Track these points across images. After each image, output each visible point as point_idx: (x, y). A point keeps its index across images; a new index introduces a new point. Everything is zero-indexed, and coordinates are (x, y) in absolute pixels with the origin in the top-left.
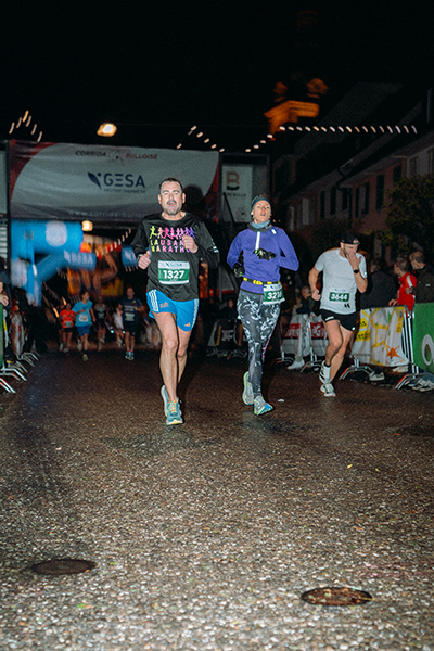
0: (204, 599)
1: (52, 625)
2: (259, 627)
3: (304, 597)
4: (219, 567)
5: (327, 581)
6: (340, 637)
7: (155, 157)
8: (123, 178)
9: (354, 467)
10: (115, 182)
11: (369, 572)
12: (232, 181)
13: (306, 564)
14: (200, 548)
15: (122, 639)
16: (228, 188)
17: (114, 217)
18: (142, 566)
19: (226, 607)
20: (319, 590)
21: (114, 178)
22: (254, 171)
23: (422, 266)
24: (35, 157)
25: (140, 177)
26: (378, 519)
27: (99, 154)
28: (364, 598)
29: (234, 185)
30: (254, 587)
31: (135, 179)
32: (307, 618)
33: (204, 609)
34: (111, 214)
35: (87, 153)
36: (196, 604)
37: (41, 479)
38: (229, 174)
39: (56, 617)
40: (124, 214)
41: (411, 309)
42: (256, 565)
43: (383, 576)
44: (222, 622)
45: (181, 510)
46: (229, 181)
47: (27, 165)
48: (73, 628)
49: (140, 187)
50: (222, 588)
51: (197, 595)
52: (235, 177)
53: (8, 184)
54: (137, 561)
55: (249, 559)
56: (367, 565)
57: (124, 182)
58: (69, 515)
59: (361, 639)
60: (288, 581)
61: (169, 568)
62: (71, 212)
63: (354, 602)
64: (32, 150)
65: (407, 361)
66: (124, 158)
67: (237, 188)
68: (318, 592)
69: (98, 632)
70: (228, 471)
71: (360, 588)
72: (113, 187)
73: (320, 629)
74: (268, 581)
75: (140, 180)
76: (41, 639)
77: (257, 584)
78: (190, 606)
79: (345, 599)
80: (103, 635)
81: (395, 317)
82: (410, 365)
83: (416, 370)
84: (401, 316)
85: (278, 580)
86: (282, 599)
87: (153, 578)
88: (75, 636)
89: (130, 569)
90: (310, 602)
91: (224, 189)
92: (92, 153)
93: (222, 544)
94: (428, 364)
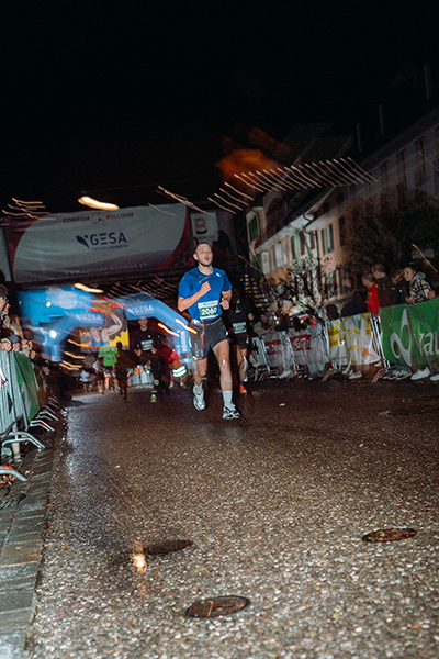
0: (288, 552)
1: (181, 585)
2: (339, 562)
3: (365, 539)
4: (290, 528)
5: (378, 526)
6: (403, 560)
7: (132, 215)
8: (107, 236)
9: (365, 445)
10: (101, 241)
11: (407, 515)
12: (201, 226)
13: (357, 517)
14: (268, 519)
15: (240, 585)
16: (198, 233)
17: (104, 272)
18: (230, 537)
19: (308, 554)
20: (374, 533)
21: (99, 237)
22: (218, 215)
23: (383, 275)
24: (28, 229)
25: (122, 234)
26: (399, 479)
27: (83, 219)
28: (411, 533)
29: (203, 229)
30: (323, 538)
31: (117, 236)
32: (373, 552)
33: (293, 558)
34: (101, 269)
35: (73, 220)
36: (285, 555)
37: (115, 490)
38: (197, 220)
39: (182, 579)
40: (112, 268)
41: (376, 313)
42: (319, 524)
43: (420, 517)
44: (311, 564)
45: (240, 496)
46: (197, 226)
47: (23, 237)
48: (198, 584)
49: (122, 242)
50: (299, 542)
51: (282, 550)
52: (202, 223)
53: (9, 256)
54: (224, 535)
55: (311, 521)
56: (405, 511)
57: (109, 240)
58: (153, 512)
59: (420, 559)
60: (348, 530)
61: (252, 534)
62: (67, 272)
63: (405, 537)
64: (25, 223)
65: (379, 358)
66: (105, 219)
67: (206, 231)
68: (374, 534)
69: (219, 583)
70: (264, 464)
71: (405, 527)
72: (99, 246)
73: (387, 557)
74: (331, 533)
75: (122, 238)
76: (178, 594)
77: (325, 536)
78: (281, 557)
79: (396, 536)
80: (224, 585)
81: (363, 322)
82: (382, 360)
83: (387, 365)
84: (369, 321)
85: (340, 531)
86: (348, 543)
87: (242, 544)
88: (202, 588)
89: (222, 541)
90: (370, 541)
91: (195, 235)
92: (77, 219)
93: (285, 514)
94: (398, 357)
